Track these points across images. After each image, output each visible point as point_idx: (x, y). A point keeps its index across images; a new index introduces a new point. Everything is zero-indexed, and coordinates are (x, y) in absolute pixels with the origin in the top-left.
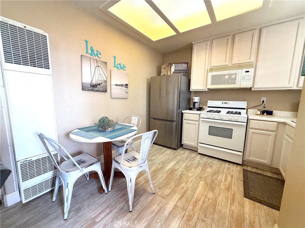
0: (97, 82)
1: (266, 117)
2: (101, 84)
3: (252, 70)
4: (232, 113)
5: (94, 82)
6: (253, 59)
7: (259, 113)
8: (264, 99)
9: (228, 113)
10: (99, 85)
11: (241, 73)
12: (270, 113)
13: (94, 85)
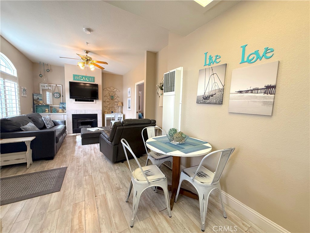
0: (210, 93)
2: (215, 94)
5: (207, 94)
10: (212, 96)
13: (206, 97)
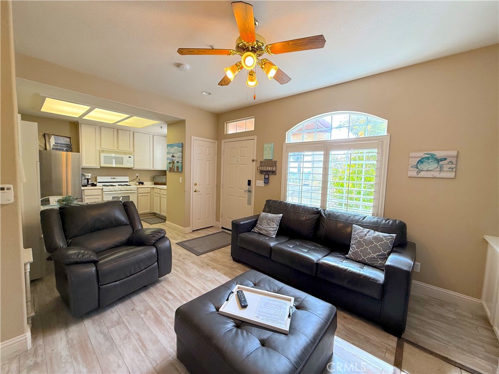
1: (141, 186)
3: (132, 157)
4: (121, 185)
6: (132, 149)
7: (137, 184)
8: (137, 175)
9: (119, 185)
11: (126, 157)
12: (143, 183)
